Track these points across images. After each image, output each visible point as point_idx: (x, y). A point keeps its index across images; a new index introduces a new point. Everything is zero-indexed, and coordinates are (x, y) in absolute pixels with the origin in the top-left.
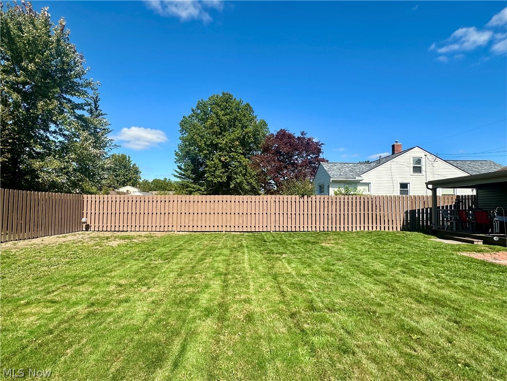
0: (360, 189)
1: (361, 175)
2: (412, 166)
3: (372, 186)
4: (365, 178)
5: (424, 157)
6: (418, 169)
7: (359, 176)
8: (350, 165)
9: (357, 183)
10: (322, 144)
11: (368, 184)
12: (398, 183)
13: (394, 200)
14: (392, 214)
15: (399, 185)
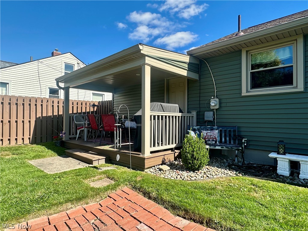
2: (64, 71)
5: (77, 65)
12: (47, 87)
13: (20, 102)
14: (16, 122)
15: (48, 90)
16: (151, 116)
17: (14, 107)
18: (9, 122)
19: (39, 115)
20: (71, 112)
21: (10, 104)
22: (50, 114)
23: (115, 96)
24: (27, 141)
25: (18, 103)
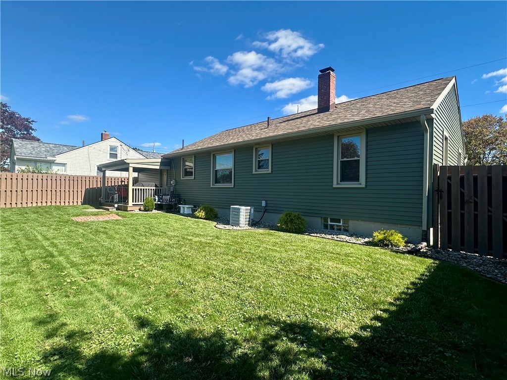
0: (55, 169)
1: (56, 156)
2: (109, 152)
3: (68, 166)
4: (59, 159)
5: (120, 147)
6: (115, 156)
7: (54, 156)
8: (51, 145)
9: (52, 163)
10: (33, 121)
11: (64, 165)
12: (96, 166)
13: (76, 179)
14: (73, 191)
15: (96, 168)
16: (133, 189)
17: (72, 182)
18: (69, 191)
19: (87, 187)
20: (106, 185)
21: (69, 180)
22: (95, 186)
23: (140, 174)
24: (80, 203)
25: (75, 179)
